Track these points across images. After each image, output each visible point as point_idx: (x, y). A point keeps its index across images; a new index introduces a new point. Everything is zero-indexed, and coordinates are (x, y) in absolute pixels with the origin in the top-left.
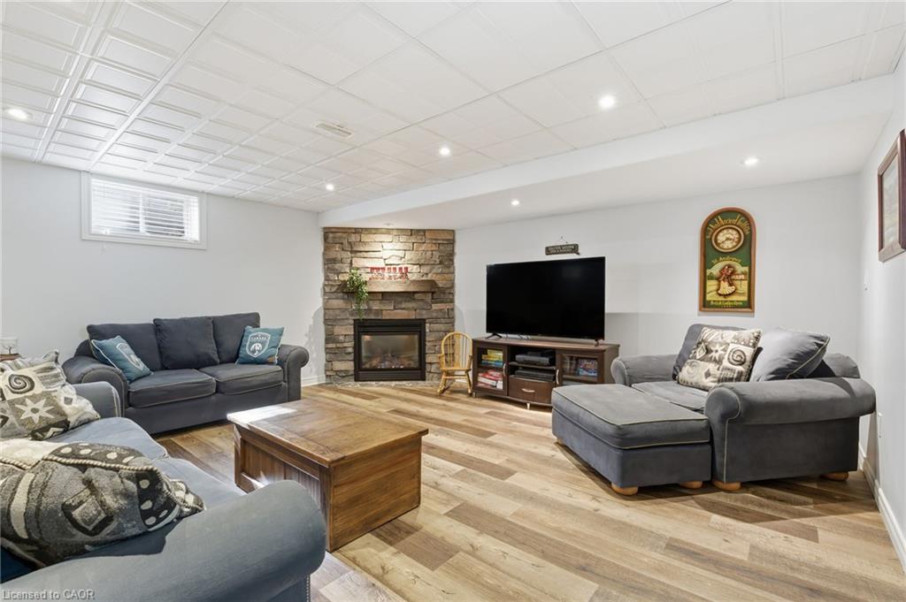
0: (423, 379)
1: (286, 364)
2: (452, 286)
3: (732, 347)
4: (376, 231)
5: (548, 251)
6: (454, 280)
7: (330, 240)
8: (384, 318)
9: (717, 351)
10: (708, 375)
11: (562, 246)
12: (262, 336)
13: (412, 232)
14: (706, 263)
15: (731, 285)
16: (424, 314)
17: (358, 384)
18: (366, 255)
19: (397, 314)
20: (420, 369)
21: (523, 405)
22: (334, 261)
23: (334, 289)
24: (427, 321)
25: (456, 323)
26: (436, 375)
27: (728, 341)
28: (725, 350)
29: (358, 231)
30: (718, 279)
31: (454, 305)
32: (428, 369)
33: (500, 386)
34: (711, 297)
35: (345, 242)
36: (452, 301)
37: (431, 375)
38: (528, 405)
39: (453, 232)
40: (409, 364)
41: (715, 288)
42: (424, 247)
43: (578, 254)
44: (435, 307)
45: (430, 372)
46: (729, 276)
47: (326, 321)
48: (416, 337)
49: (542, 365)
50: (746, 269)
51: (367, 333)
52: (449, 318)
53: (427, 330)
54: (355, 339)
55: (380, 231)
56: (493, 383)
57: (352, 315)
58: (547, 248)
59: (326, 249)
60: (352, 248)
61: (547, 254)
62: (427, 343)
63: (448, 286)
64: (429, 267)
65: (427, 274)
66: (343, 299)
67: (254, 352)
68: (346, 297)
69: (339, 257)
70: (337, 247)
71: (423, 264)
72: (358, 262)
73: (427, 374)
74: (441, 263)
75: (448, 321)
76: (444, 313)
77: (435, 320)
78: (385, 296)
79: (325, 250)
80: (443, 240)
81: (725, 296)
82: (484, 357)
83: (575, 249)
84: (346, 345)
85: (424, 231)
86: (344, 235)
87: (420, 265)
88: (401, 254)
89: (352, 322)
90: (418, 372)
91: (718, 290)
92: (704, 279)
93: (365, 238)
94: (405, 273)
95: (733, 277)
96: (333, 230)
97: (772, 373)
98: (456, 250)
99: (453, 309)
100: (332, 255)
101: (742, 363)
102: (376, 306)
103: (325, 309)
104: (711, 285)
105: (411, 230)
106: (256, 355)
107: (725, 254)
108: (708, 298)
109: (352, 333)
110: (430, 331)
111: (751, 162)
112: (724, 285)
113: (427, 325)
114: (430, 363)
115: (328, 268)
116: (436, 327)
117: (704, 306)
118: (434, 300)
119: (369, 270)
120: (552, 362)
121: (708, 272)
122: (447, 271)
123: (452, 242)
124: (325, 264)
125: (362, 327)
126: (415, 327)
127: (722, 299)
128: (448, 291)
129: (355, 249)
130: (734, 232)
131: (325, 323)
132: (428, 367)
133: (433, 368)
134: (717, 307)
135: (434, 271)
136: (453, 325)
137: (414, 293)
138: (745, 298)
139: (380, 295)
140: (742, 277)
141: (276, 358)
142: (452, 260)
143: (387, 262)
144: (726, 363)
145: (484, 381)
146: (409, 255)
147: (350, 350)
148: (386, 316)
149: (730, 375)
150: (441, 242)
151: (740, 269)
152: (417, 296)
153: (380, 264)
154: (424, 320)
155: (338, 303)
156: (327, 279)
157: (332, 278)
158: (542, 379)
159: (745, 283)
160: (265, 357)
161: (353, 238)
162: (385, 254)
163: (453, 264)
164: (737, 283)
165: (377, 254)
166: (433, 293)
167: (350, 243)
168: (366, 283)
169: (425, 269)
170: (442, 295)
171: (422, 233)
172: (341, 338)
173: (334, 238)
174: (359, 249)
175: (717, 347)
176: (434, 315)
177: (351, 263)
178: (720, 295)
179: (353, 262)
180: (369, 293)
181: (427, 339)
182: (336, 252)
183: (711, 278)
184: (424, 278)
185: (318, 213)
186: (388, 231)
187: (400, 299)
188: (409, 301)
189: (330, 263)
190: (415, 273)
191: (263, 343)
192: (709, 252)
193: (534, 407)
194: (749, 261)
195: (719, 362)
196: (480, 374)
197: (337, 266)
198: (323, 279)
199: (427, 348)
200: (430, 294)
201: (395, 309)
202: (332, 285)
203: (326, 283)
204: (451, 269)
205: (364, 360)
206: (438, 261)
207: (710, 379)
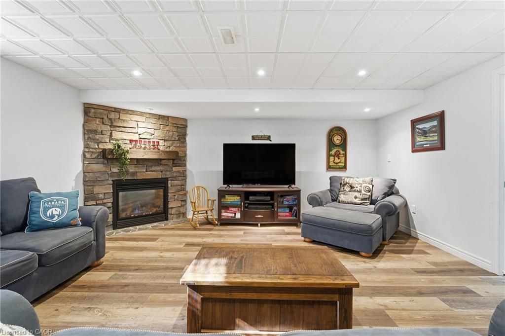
0: (167, 219)
1: (95, 223)
2: (186, 156)
3: (363, 185)
4: (133, 112)
5: (254, 138)
6: (186, 151)
7: (91, 114)
8: (138, 178)
9: (357, 187)
10: (356, 197)
11: (262, 136)
12: (58, 201)
13: (160, 117)
14: (329, 149)
15: (339, 159)
16: (168, 175)
17: (115, 232)
18: (124, 129)
19: (149, 175)
20: (165, 213)
21: (256, 225)
22: (95, 132)
23: (94, 156)
24: (169, 179)
25: (187, 180)
26: (175, 216)
27: (361, 183)
28: (361, 186)
29: (117, 110)
30: (334, 156)
31: (186, 168)
32: (170, 212)
33: (238, 216)
34: (331, 164)
35: (105, 117)
36: (185, 166)
37: (172, 216)
38: (259, 225)
39: (185, 120)
40: (157, 211)
41: (333, 160)
42: (167, 128)
43: (271, 141)
44: (175, 169)
45: (171, 214)
46: (337, 155)
47: (85, 182)
48: (162, 190)
49: (266, 201)
50: (344, 152)
51: (123, 190)
52: (183, 176)
53: (169, 185)
54: (113, 196)
55: (135, 113)
56: (233, 215)
57: (111, 176)
58: (253, 137)
59: (86, 122)
60: (112, 123)
61: (253, 140)
62: (169, 194)
63: (183, 155)
64: (171, 142)
65: (170, 147)
66: (103, 164)
67: (52, 216)
68: (106, 162)
69: (99, 129)
70: (98, 121)
71: (166, 140)
72: (117, 135)
73: (169, 215)
74: (179, 140)
75: (183, 178)
76: (181, 173)
77: (175, 178)
78: (139, 162)
79: (84, 122)
80: (180, 125)
81: (337, 163)
82: (222, 200)
83: (269, 138)
84: (105, 201)
85: (168, 117)
86: (105, 112)
87: (165, 140)
88: (152, 131)
89: (111, 182)
90: (162, 215)
91: (334, 161)
92: (329, 156)
93: (123, 117)
94: (156, 145)
95: (340, 156)
96: (95, 107)
97: (384, 194)
98: (188, 133)
99: (185, 171)
100: (93, 126)
101: (369, 192)
102: (132, 169)
103: (84, 172)
104: (332, 159)
105: (159, 115)
106: (56, 220)
107: (337, 146)
108: (330, 165)
109: (112, 191)
110: (171, 186)
111: (367, 110)
112: (337, 158)
113: (169, 182)
114: (171, 208)
115: (89, 138)
116: (176, 182)
117: (329, 168)
118: (174, 165)
119: (128, 142)
120: (272, 199)
121: (330, 153)
122: (182, 145)
123: (185, 127)
124: (84, 134)
125: (119, 186)
126: (161, 184)
127: (335, 165)
128: (183, 159)
129: (115, 124)
130: (340, 137)
131: (84, 185)
132: (170, 210)
133: (173, 211)
134: (334, 168)
135: (175, 145)
136: (186, 181)
137: (161, 160)
138: (343, 165)
139: (136, 160)
140: (342, 156)
141: (79, 219)
142: (185, 139)
143: (141, 136)
144: (363, 192)
145: (225, 214)
146: (157, 133)
147: (110, 205)
148: (140, 177)
149: (366, 197)
150: (179, 126)
151: (342, 152)
152: (163, 162)
153: (136, 137)
154: (168, 178)
155: (98, 167)
156: (86, 146)
157: (92, 146)
158: (266, 208)
159: (344, 158)
160: (66, 221)
161: (113, 115)
162: (140, 131)
163: (186, 141)
164: (341, 158)
165: (134, 131)
166: (173, 160)
167: (110, 119)
168: (127, 152)
169: (168, 144)
170: (179, 161)
171: (166, 119)
172: (101, 196)
173: (95, 113)
174: (118, 125)
175: (357, 186)
176: (175, 175)
177: (111, 135)
178: (335, 163)
179: (113, 134)
180: (131, 159)
181: (169, 191)
182: (96, 125)
183: (332, 155)
184: (168, 150)
185: (80, 90)
186: (142, 114)
187: (150, 164)
188: (157, 165)
189: (89, 134)
190: (162, 146)
191: (62, 207)
192: (331, 144)
193: (262, 225)
194: (345, 149)
195: (360, 192)
196: (222, 211)
197: (97, 137)
198: (83, 146)
199: (169, 197)
200: (172, 161)
201: (146, 171)
202: (93, 152)
203: (87, 150)
204: (185, 144)
205: (120, 212)
206: (177, 138)
207: (357, 199)
